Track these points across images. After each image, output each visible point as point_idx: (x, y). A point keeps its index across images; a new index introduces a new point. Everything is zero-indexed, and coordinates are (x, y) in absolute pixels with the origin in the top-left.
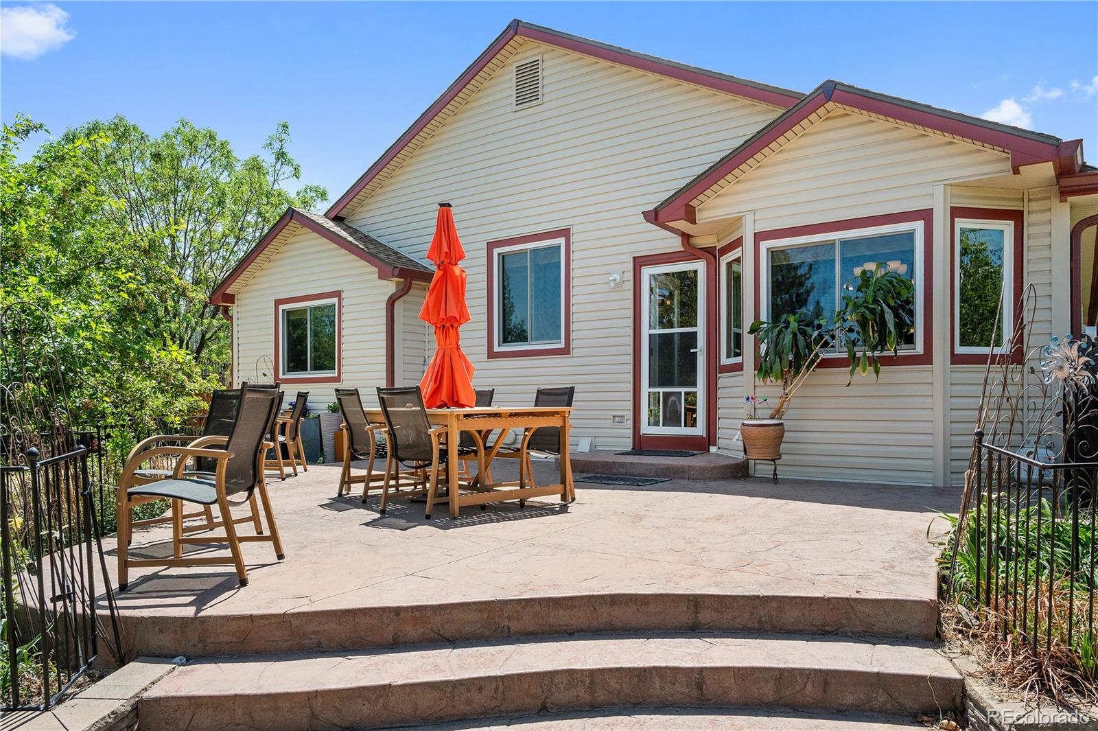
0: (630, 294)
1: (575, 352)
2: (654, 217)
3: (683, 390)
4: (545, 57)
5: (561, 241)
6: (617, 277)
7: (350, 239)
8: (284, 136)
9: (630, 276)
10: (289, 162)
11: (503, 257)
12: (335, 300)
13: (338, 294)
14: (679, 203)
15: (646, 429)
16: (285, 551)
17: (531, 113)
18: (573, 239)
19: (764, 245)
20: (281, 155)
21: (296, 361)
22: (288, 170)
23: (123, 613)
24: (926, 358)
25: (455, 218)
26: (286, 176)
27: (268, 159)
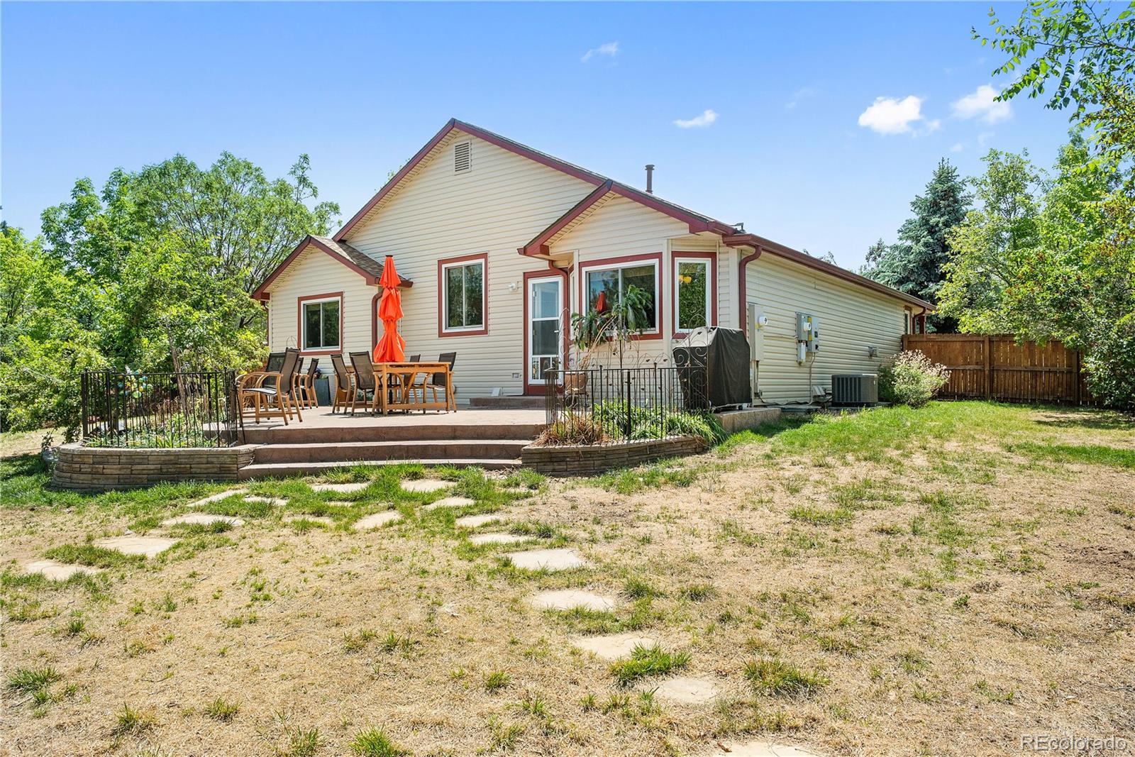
0: (522, 296)
1: (491, 333)
2: (524, 251)
3: (551, 356)
4: (473, 141)
5: (482, 261)
6: (514, 285)
7: (348, 258)
8: (305, 165)
9: (521, 284)
10: (309, 185)
11: (449, 270)
12: (339, 298)
13: (341, 294)
14: (537, 244)
15: (531, 381)
16: (302, 418)
17: (463, 177)
18: (489, 260)
19: (584, 269)
20: (303, 180)
21: (313, 340)
22: (308, 191)
23: (246, 429)
24: (660, 336)
25: (395, 262)
26: (306, 195)
27: (292, 182)
